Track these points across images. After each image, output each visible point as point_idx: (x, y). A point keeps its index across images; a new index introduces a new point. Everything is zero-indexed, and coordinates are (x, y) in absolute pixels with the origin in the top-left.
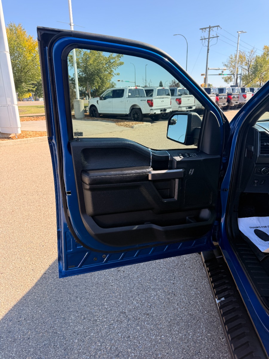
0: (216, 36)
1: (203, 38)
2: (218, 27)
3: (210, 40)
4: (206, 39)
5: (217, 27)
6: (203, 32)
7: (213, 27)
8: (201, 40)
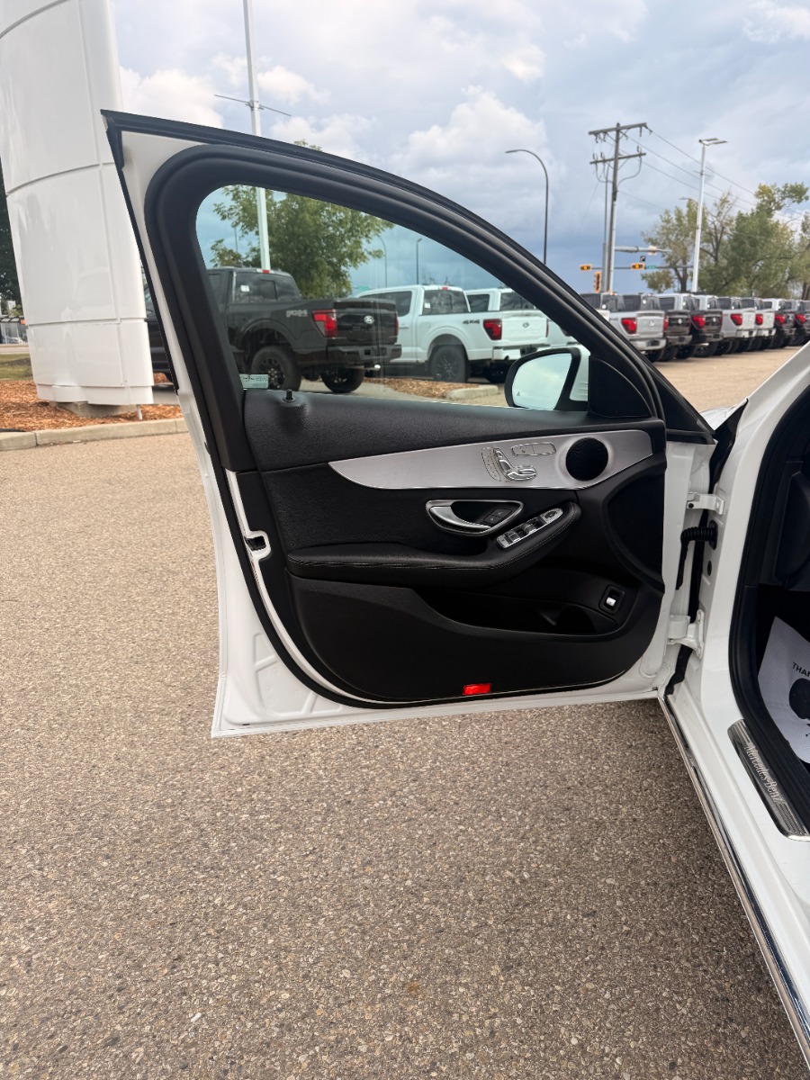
0: (636, 153)
1: (600, 159)
2: (644, 128)
3: (619, 165)
4: (610, 160)
5: (639, 128)
6: (599, 141)
7: (629, 128)
8: (594, 165)
